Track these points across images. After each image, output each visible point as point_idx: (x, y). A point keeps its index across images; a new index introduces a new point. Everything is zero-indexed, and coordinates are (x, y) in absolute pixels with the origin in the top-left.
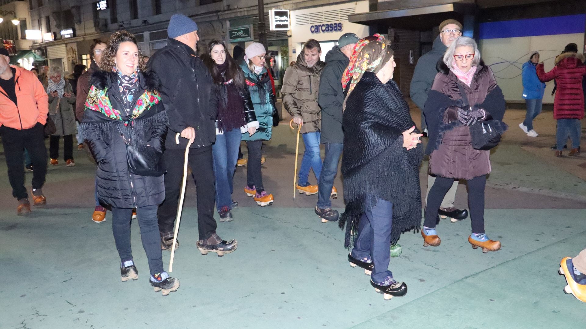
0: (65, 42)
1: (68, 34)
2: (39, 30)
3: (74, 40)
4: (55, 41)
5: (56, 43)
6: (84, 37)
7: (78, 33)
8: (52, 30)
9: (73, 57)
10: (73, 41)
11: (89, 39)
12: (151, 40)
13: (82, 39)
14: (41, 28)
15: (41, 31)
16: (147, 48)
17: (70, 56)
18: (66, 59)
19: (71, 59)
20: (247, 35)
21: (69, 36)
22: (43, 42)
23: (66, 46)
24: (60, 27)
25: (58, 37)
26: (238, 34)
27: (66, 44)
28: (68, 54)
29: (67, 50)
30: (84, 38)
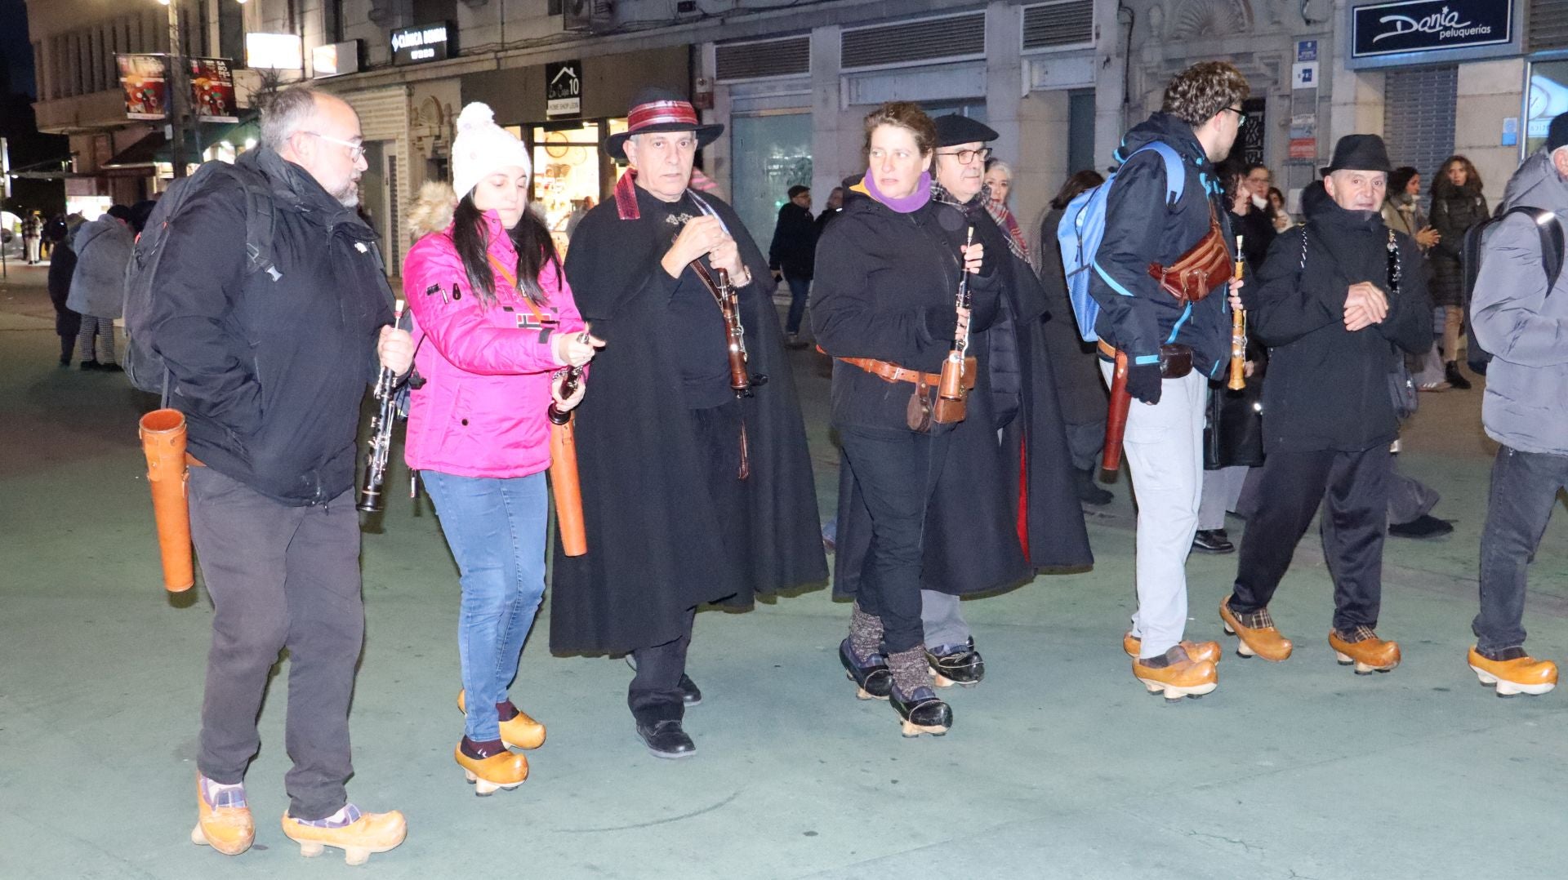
0: (410, 78)
1: (423, 47)
2: (292, 31)
3: (452, 67)
4: (362, 75)
5: (363, 84)
6: (500, 55)
7: (466, 41)
8: (350, 33)
9: (438, 137)
10: (445, 72)
11: (523, 62)
12: (845, 64)
13: (490, 65)
14: (302, 28)
15: (302, 36)
16: (826, 101)
17: (424, 131)
18: (406, 144)
19: (428, 144)
20: (1487, 30)
21: (430, 53)
22: (304, 79)
23: (410, 95)
24: (386, 19)
25: (377, 56)
26: (1416, 26)
27: (410, 85)
28: (414, 122)
29: (412, 110)
30: (498, 60)
